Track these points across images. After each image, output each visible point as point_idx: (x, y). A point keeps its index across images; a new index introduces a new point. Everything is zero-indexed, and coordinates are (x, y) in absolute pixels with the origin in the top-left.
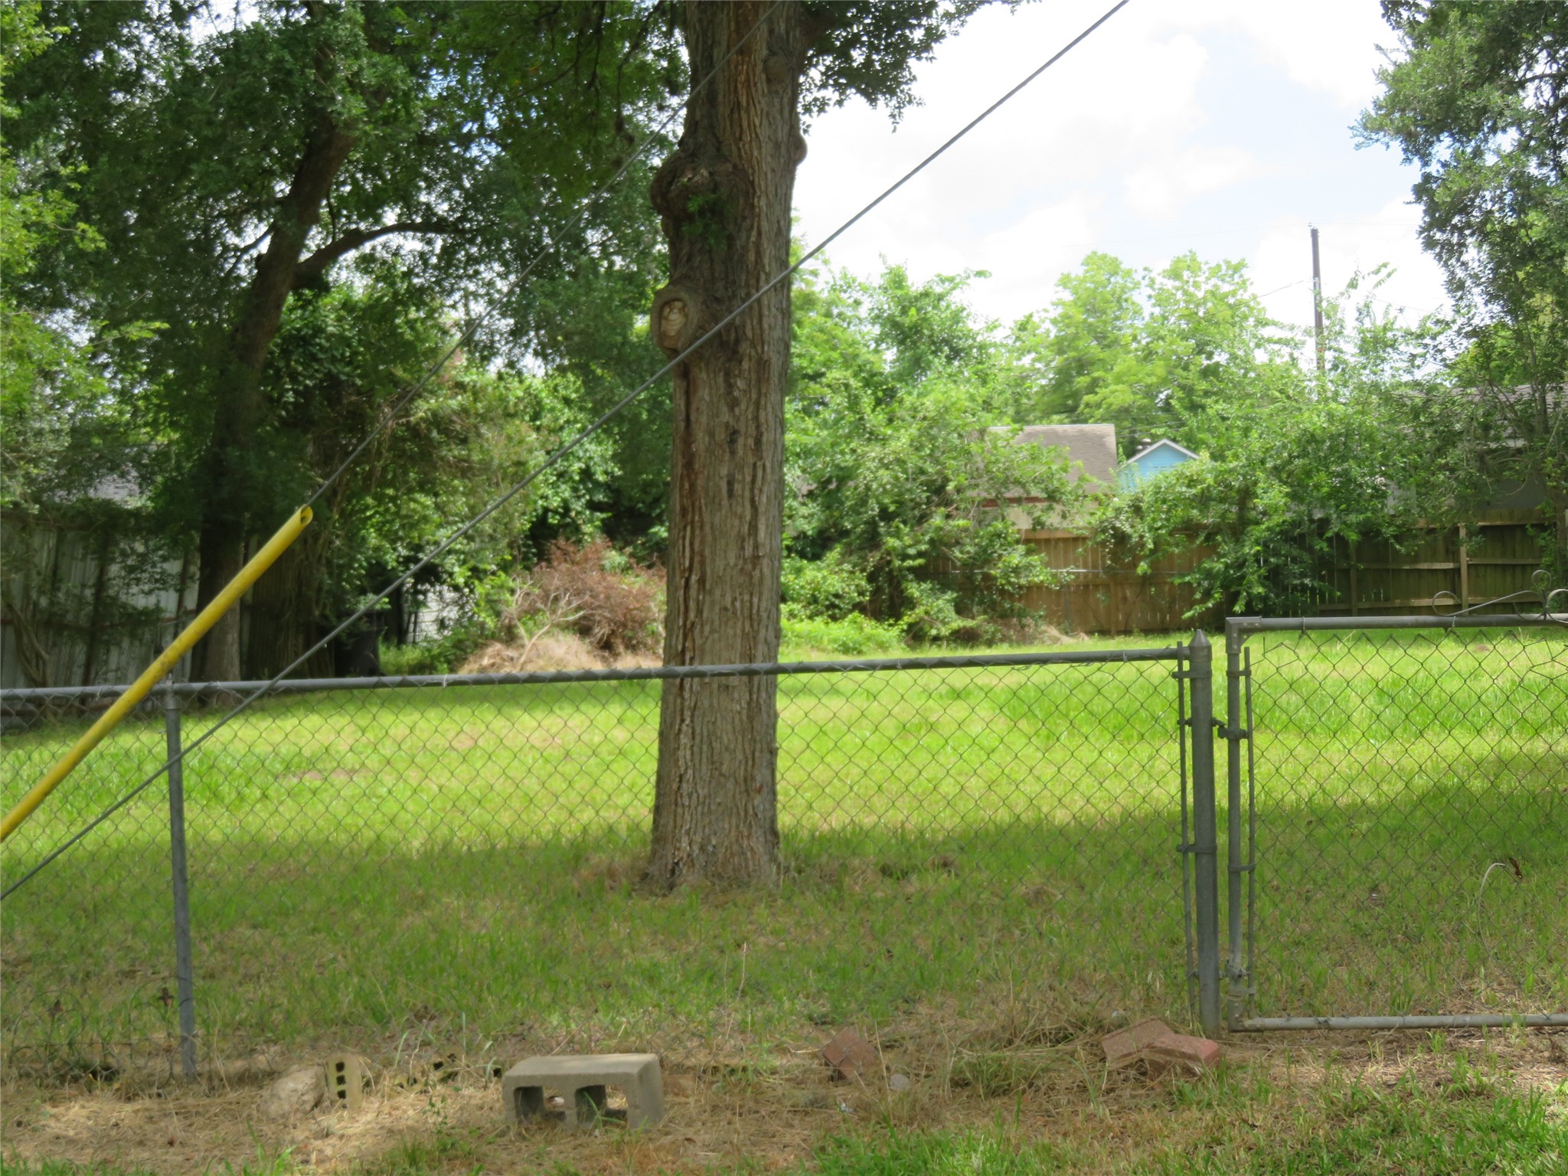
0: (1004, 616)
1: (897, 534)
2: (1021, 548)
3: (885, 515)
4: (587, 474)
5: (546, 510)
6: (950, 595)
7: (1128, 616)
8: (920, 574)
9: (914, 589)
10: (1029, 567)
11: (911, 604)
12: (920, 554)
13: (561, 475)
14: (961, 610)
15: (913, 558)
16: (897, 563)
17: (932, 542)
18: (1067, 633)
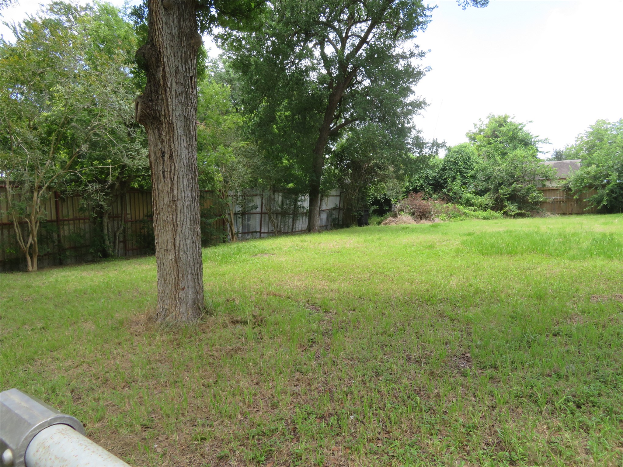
0: (532, 210)
1: (502, 189)
2: (537, 192)
3: (500, 184)
4: (427, 177)
5: (417, 186)
6: (516, 204)
7: (572, 210)
8: (508, 199)
9: (506, 203)
10: (538, 197)
11: (506, 206)
12: (508, 194)
13: (420, 177)
14: (519, 208)
15: (506, 195)
16: (502, 196)
17: (512, 191)
18: (552, 214)
